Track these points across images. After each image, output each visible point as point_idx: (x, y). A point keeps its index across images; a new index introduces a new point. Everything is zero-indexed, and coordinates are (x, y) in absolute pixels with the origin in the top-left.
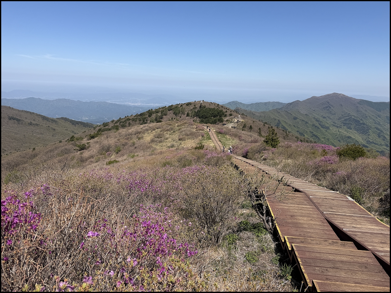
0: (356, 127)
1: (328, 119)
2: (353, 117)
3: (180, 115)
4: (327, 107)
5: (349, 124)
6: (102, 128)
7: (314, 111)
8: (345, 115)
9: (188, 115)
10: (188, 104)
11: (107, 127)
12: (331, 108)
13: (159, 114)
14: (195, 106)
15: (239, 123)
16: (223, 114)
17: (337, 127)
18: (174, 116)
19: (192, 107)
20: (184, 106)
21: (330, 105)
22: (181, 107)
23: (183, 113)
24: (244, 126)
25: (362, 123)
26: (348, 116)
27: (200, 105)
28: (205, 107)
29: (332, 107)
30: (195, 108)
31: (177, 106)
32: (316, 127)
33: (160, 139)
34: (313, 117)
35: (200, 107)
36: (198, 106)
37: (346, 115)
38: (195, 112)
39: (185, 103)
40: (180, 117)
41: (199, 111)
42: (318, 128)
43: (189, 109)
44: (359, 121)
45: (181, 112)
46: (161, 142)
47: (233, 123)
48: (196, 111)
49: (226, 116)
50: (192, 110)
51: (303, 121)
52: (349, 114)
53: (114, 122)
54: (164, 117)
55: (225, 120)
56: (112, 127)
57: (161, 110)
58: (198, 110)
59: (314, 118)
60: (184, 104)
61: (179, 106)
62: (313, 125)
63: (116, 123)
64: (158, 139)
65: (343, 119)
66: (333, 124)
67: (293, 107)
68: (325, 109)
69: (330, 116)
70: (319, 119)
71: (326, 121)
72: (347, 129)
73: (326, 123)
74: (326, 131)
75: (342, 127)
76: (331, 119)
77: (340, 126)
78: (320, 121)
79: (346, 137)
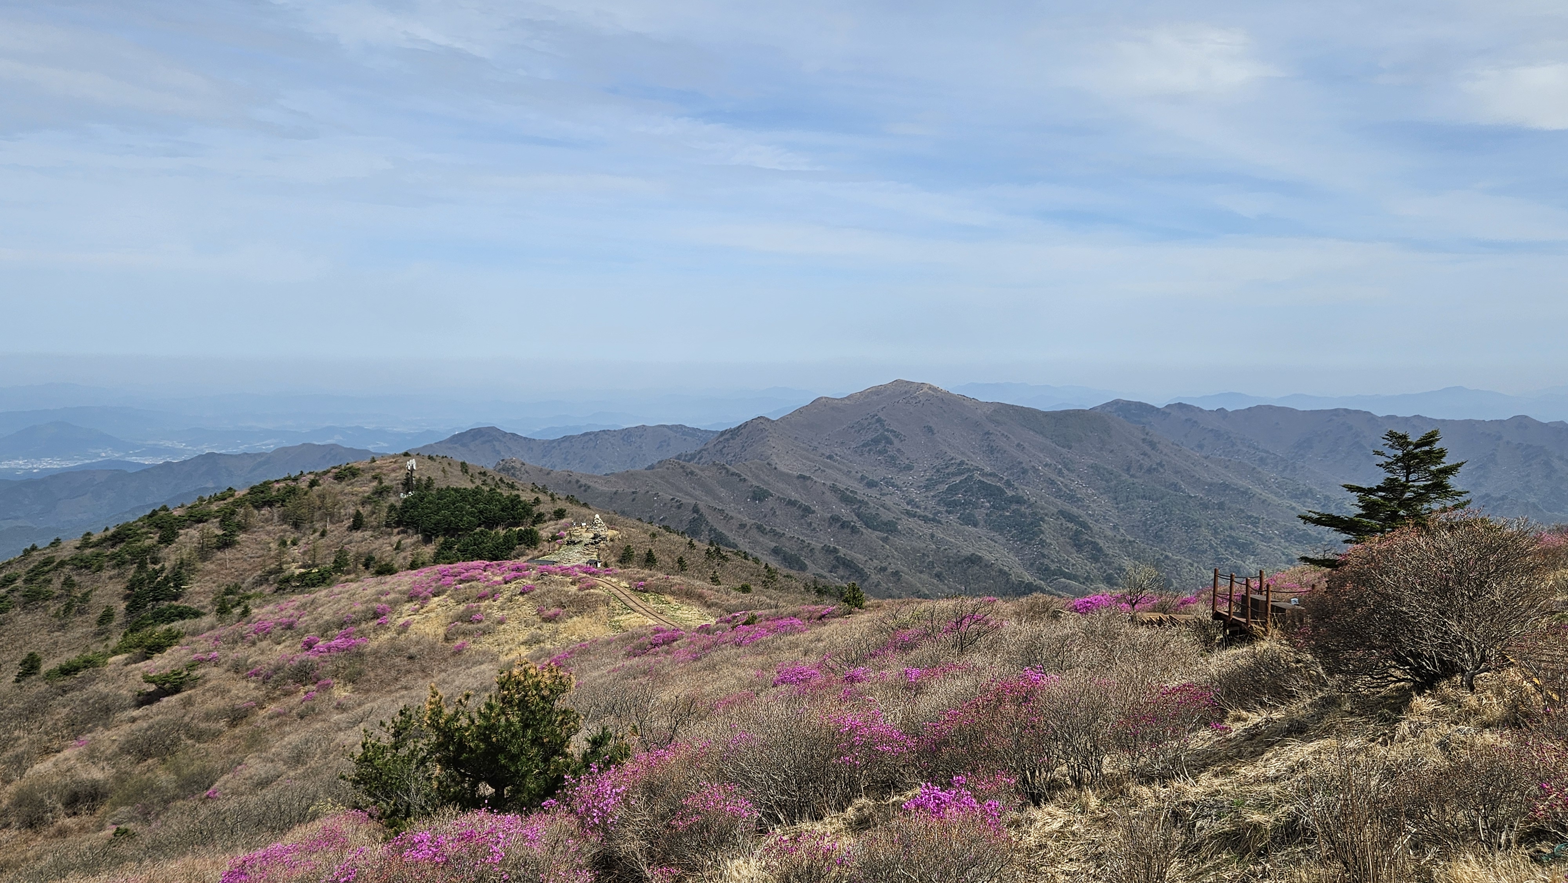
0: (994, 517)
1: (886, 490)
2: (977, 475)
3: (319, 526)
4: (876, 441)
5: (968, 503)
8: (947, 471)
9: (358, 524)
10: (347, 474)
12: (891, 443)
14: (381, 482)
16: (528, 512)
17: (925, 519)
18: (291, 534)
19: (364, 487)
21: (888, 430)
22: (311, 487)
24: (626, 557)
25: (1013, 496)
26: (961, 474)
27: (400, 475)
28: (430, 485)
29: (896, 441)
30: (383, 492)
31: (293, 484)
32: (844, 525)
33: (479, 626)
34: (829, 483)
35: (407, 484)
36: (392, 481)
37: (952, 469)
38: (391, 508)
40: (323, 535)
41: (409, 506)
42: (854, 530)
43: (354, 499)
44: (1001, 491)
47: (579, 548)
48: (395, 503)
49: (540, 518)
50: (369, 498)
51: (792, 503)
52: (962, 463)
55: (545, 534)
58: (402, 502)
59: (834, 489)
60: (325, 473)
62: (835, 519)
65: (943, 487)
66: (909, 508)
67: (743, 446)
68: (870, 450)
69: (892, 478)
70: (851, 492)
71: (878, 497)
72: (960, 524)
73: (882, 506)
74: (885, 540)
75: (943, 521)
76: (899, 488)
77: (936, 514)
78: (860, 501)
79: (964, 560)
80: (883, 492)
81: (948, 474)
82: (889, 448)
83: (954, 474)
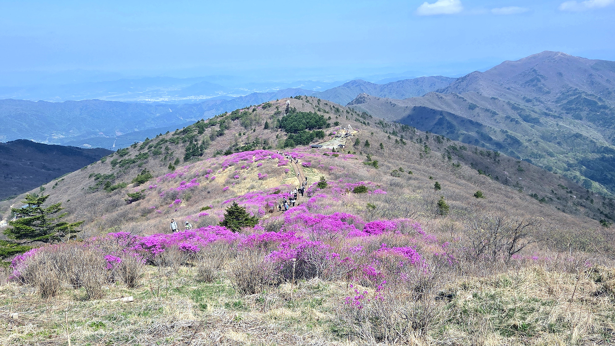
0: (591, 115)
1: (536, 103)
2: (583, 96)
3: (253, 127)
4: (532, 81)
5: (577, 109)
6: (117, 159)
7: (509, 89)
8: (568, 94)
9: (266, 127)
10: (266, 106)
11: (126, 157)
12: (540, 81)
13: (217, 128)
14: (278, 110)
15: (349, 138)
16: (325, 123)
17: (555, 117)
18: (243, 131)
19: (272, 111)
20: (259, 110)
21: (538, 75)
22: (253, 111)
23: (258, 123)
24: (357, 143)
25: (602, 105)
26: (575, 95)
27: (285, 106)
28: (294, 110)
29: (542, 81)
30: (278, 113)
31: (247, 110)
32: (512, 120)
33: (236, 180)
34: (506, 101)
35: (287, 110)
36: (282, 109)
37: (570, 93)
38: (278, 120)
39: (261, 105)
40: (254, 131)
41: (285, 119)
42: (517, 122)
43: (267, 116)
44: (596, 103)
45: (254, 122)
46: (238, 183)
47: (339, 139)
48: (280, 118)
49: (328, 126)
50: (273, 116)
51: (487, 110)
52: (576, 89)
53: (138, 148)
54: (226, 132)
55: (328, 133)
56: (136, 156)
57: (219, 120)
58: (283, 118)
59: (509, 103)
60: (259, 106)
61: (251, 111)
62: (508, 117)
63: (142, 148)
64: (233, 180)
65: (565, 102)
66: (547, 111)
67: (467, 85)
68: (529, 85)
69: (539, 98)
70: (517, 105)
71: (531, 107)
72: (573, 119)
73: (533, 111)
74: (532, 127)
75: (564, 117)
76: (542, 102)
77: (560, 114)
78: (521, 109)
79: (573, 136)
80: (534, 104)
81: (568, 95)
82: (539, 84)
83: (571, 95)
